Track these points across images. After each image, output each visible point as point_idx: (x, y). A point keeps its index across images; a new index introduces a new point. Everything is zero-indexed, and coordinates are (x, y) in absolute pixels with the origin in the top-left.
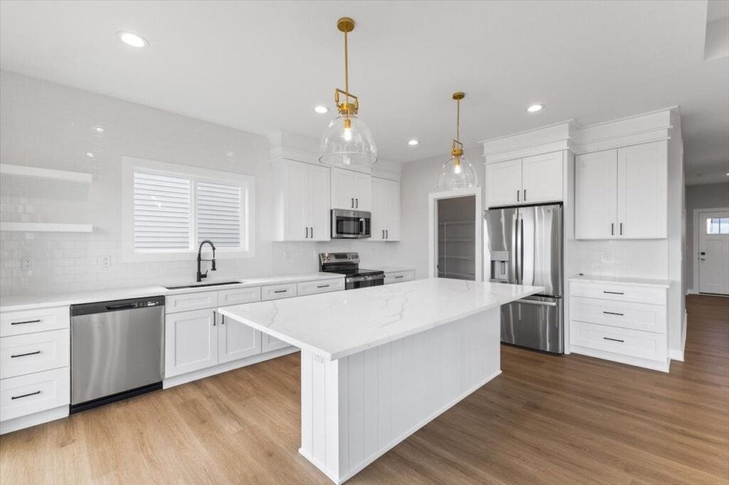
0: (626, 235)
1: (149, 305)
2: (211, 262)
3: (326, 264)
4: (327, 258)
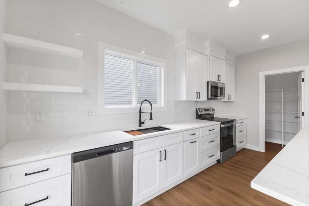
1: (124, 149)
2: (150, 114)
3: (200, 114)
4: (201, 111)
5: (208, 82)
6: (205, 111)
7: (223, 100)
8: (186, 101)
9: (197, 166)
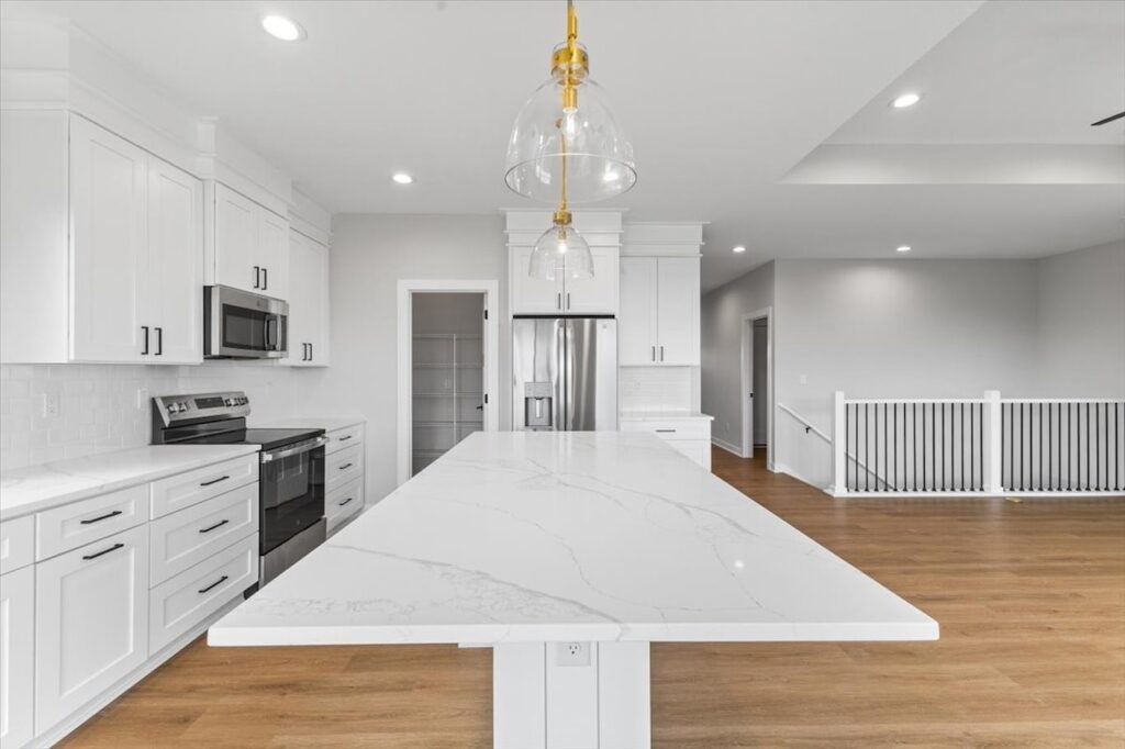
0: (666, 362)
3: (171, 422)
4: (176, 408)
5: (207, 291)
6: (200, 408)
7: (282, 362)
8: (70, 365)
9: (131, 650)
